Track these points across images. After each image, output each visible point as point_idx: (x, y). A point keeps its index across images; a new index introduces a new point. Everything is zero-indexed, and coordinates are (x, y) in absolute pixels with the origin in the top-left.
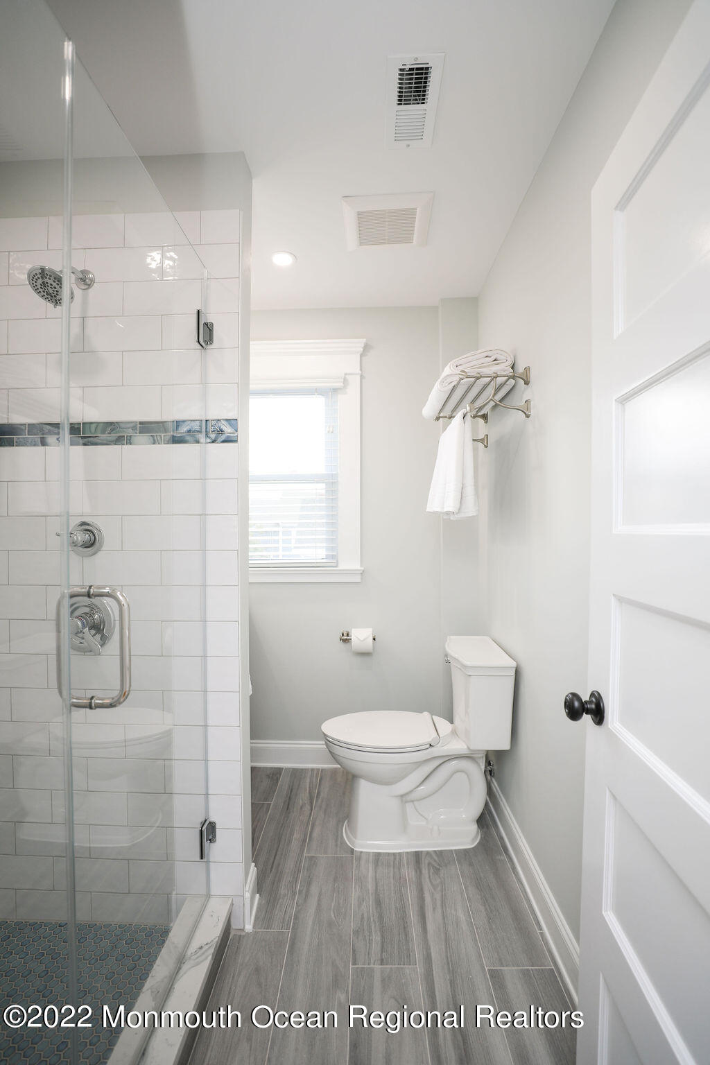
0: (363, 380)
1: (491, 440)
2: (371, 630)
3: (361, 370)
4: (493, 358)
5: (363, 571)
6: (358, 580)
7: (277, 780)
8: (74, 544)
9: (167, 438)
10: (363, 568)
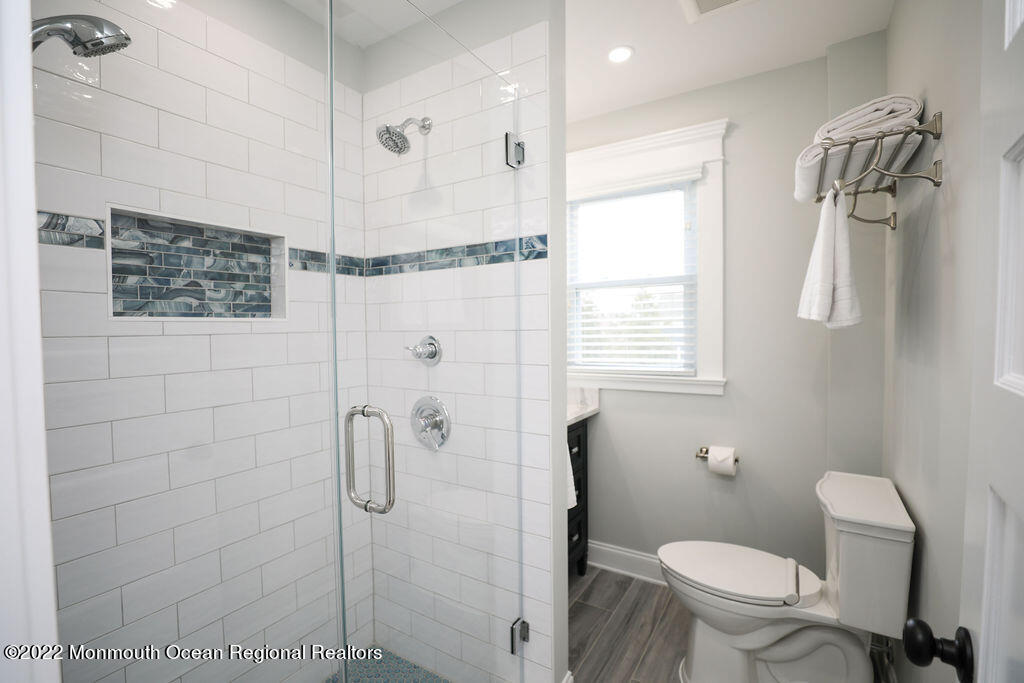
0: (727, 167)
1: (900, 218)
2: (733, 449)
3: (724, 155)
4: (888, 110)
5: (726, 383)
6: (720, 391)
7: (625, 589)
8: (419, 356)
9: (488, 259)
10: (725, 380)
